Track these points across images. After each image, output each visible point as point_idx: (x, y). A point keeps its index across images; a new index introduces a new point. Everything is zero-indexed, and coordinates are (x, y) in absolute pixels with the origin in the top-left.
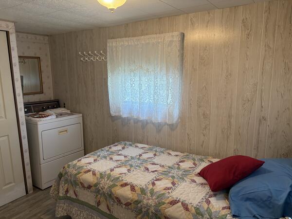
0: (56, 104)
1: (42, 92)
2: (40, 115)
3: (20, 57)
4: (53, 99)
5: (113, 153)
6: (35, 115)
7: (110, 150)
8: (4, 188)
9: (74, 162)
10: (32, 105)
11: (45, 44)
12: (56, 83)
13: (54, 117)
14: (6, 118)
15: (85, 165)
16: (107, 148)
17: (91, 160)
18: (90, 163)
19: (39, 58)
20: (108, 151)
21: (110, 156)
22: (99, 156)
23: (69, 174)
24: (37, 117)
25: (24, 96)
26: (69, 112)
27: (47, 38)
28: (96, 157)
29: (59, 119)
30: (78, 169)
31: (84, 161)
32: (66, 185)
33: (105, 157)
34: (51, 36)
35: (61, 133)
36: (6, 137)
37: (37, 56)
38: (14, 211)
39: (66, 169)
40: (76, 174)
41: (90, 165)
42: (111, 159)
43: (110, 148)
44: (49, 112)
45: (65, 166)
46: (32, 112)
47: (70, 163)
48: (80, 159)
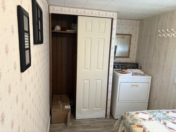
0: (135, 66)
1: (128, 57)
2: (123, 71)
3: (117, 34)
4: (134, 62)
5: (168, 118)
6: (119, 71)
7: (167, 114)
8: (95, 109)
9: (133, 112)
10: (120, 64)
11: (137, 26)
12: (138, 52)
13: (131, 74)
14: (103, 70)
15: (140, 119)
16: (164, 111)
17: (147, 117)
18: (144, 120)
19: (131, 35)
20: (165, 114)
21: (165, 121)
22: (154, 116)
23: (127, 120)
24: (120, 73)
25: (115, 58)
26: (142, 73)
27: (139, 22)
28: (151, 116)
29: (134, 77)
30: (133, 120)
31: (141, 115)
32: (124, 127)
33: (160, 120)
34: (141, 20)
35: (133, 87)
36: (101, 81)
37: (130, 34)
38: (96, 125)
39: (126, 115)
40: (131, 124)
41: (144, 121)
42: (165, 124)
43: (168, 112)
44: (129, 70)
45: (126, 113)
46: (119, 69)
47: (130, 112)
48: (138, 112)
